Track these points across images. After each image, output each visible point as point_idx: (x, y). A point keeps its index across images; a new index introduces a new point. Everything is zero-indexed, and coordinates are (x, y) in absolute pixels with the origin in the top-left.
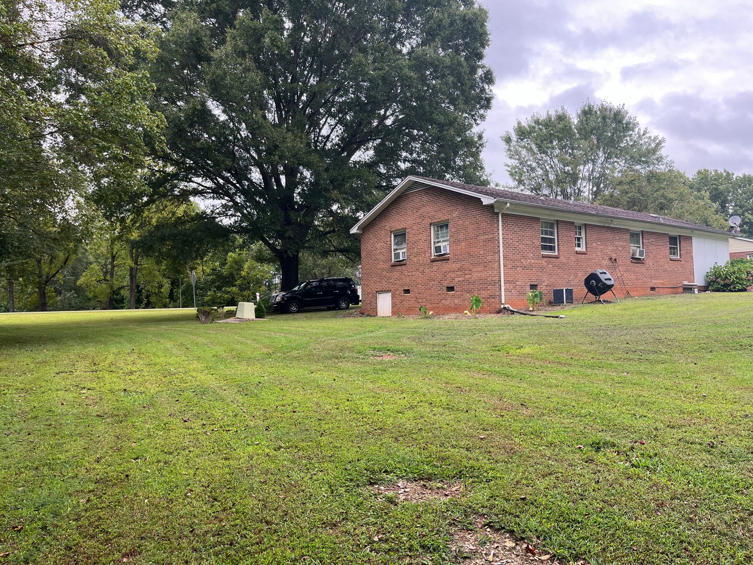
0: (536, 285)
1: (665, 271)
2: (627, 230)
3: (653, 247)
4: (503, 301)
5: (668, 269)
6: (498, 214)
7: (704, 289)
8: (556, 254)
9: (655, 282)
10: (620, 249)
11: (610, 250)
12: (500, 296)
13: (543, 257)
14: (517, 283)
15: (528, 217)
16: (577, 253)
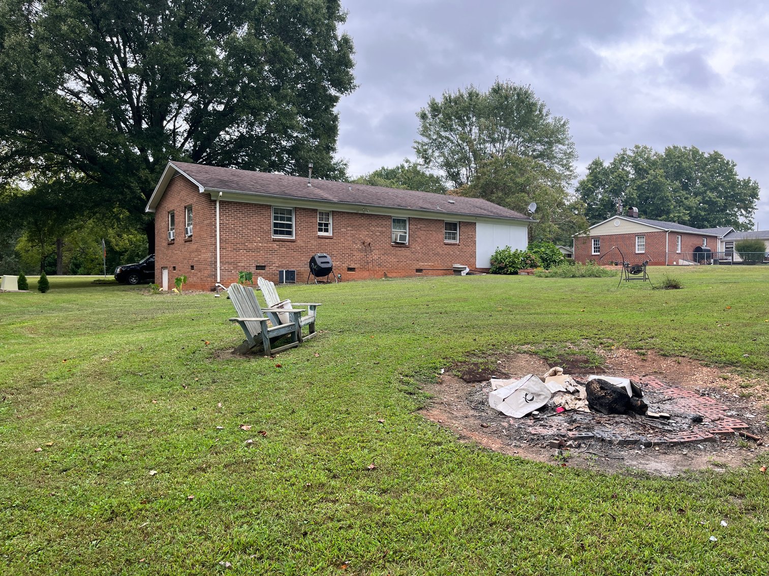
0: (265, 266)
1: (438, 254)
2: (390, 217)
3: (422, 232)
4: (219, 280)
5: (441, 252)
6: (215, 201)
7: (486, 271)
8: (294, 238)
9: (421, 265)
10: (378, 234)
11: (364, 235)
12: (215, 276)
13: (274, 240)
14: (239, 264)
15: (256, 205)
16: (320, 237)
